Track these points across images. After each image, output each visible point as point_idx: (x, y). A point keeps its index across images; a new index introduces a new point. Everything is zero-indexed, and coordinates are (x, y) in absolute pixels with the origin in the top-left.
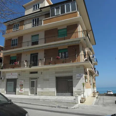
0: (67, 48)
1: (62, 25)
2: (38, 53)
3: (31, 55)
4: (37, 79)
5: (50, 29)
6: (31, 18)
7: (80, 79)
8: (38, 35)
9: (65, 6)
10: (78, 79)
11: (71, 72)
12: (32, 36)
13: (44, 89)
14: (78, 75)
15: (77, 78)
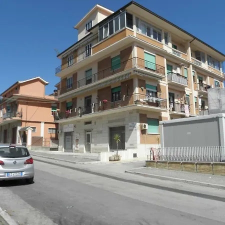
0: (120, 85)
1: (116, 51)
2: (91, 96)
3: (85, 98)
4: (91, 131)
5: (103, 59)
6: (83, 46)
7: (132, 130)
8: (91, 69)
9: (114, 21)
10: (130, 130)
11: (123, 120)
12: (86, 71)
13: (98, 145)
14: (130, 124)
15: (130, 128)
